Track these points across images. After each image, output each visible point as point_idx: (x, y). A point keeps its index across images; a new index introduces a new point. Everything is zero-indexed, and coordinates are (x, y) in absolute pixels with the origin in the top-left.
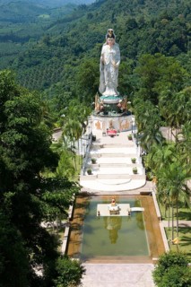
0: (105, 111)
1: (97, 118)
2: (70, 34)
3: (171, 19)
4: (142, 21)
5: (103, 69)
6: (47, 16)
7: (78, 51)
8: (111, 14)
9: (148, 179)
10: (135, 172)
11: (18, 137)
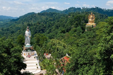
0: (27, 50)
1: (24, 52)
2: (10, 27)
3: (40, 24)
4: (31, 24)
5: (26, 38)
6: (2, 22)
7: (13, 32)
8: (22, 22)
9: (41, 70)
10: (38, 68)
11: (15, 60)
